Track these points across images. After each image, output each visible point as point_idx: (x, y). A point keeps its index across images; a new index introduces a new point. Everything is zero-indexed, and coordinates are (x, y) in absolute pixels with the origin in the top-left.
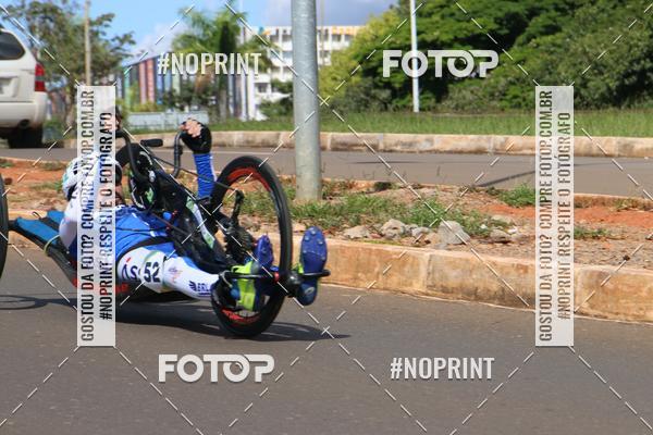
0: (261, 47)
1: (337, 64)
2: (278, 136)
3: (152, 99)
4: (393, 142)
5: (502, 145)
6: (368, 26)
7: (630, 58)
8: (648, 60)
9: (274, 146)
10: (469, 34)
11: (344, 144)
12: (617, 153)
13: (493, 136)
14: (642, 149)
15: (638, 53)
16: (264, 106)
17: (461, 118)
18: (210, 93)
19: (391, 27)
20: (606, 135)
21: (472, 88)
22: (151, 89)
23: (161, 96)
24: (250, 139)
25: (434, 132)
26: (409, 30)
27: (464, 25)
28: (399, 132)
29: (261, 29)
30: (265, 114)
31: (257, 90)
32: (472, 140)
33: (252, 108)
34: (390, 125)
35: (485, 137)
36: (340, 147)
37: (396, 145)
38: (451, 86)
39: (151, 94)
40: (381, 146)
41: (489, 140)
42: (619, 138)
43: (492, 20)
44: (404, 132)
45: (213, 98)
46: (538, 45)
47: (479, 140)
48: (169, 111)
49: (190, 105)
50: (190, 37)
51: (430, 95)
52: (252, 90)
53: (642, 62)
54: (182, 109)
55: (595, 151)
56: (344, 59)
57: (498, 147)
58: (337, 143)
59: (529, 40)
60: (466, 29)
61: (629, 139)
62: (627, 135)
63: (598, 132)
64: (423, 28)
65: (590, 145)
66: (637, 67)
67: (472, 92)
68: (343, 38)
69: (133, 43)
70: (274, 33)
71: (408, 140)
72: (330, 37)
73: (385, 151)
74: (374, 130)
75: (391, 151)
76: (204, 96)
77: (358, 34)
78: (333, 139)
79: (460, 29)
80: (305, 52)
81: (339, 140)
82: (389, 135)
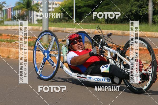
0: (37, 6)
1: (56, 11)
2: (40, 28)
3: (10, 18)
4: (68, 30)
5: (94, 32)
6: (63, 2)
7: (126, 12)
8: (130, 12)
9: (39, 30)
10: (88, 5)
11: (56, 30)
12: (121, 35)
13: (92, 30)
14: (127, 34)
15: (128, 11)
16: (38, 20)
17: (84, 25)
18: (25, 17)
19: (69, 2)
20: (119, 30)
21: (88, 18)
22: (10, 15)
23: (13, 17)
24: (33, 28)
25: (78, 28)
26: (73, 3)
27: (87, 2)
28: (69, 28)
29: (38, 2)
30: (38, 22)
31: (36, 16)
32: (87, 30)
33: (35, 21)
34: (67, 26)
35: (90, 30)
36: (55, 31)
37: (68, 31)
38: (83, 17)
39: (10, 17)
40: (65, 31)
41: (91, 30)
42: (122, 31)
43: (93, 1)
44: (71, 28)
45: (25, 18)
46: (104, 8)
47: (88, 30)
48: (15, 21)
49: (20, 19)
50: (20, 3)
51: (77, 19)
52: (35, 16)
53: (129, 13)
54: (18, 20)
55: (116, 34)
56: (57, 9)
57: (93, 32)
58: (54, 30)
59: (102, 7)
60: (87, 3)
61: (124, 31)
62: (124, 30)
63: (117, 29)
64: (77, 3)
65: (115, 32)
66: (127, 14)
67: (88, 19)
68: (57, 4)
69: (5, 4)
70: (41, 3)
71: (71, 30)
72: (54, 4)
73: (66, 32)
74: (63, 27)
75: (67, 32)
76: (23, 17)
77: (61, 4)
78: (53, 29)
79: (86, 3)
80: (46, 8)
81: (54, 29)
82: (67, 28)
